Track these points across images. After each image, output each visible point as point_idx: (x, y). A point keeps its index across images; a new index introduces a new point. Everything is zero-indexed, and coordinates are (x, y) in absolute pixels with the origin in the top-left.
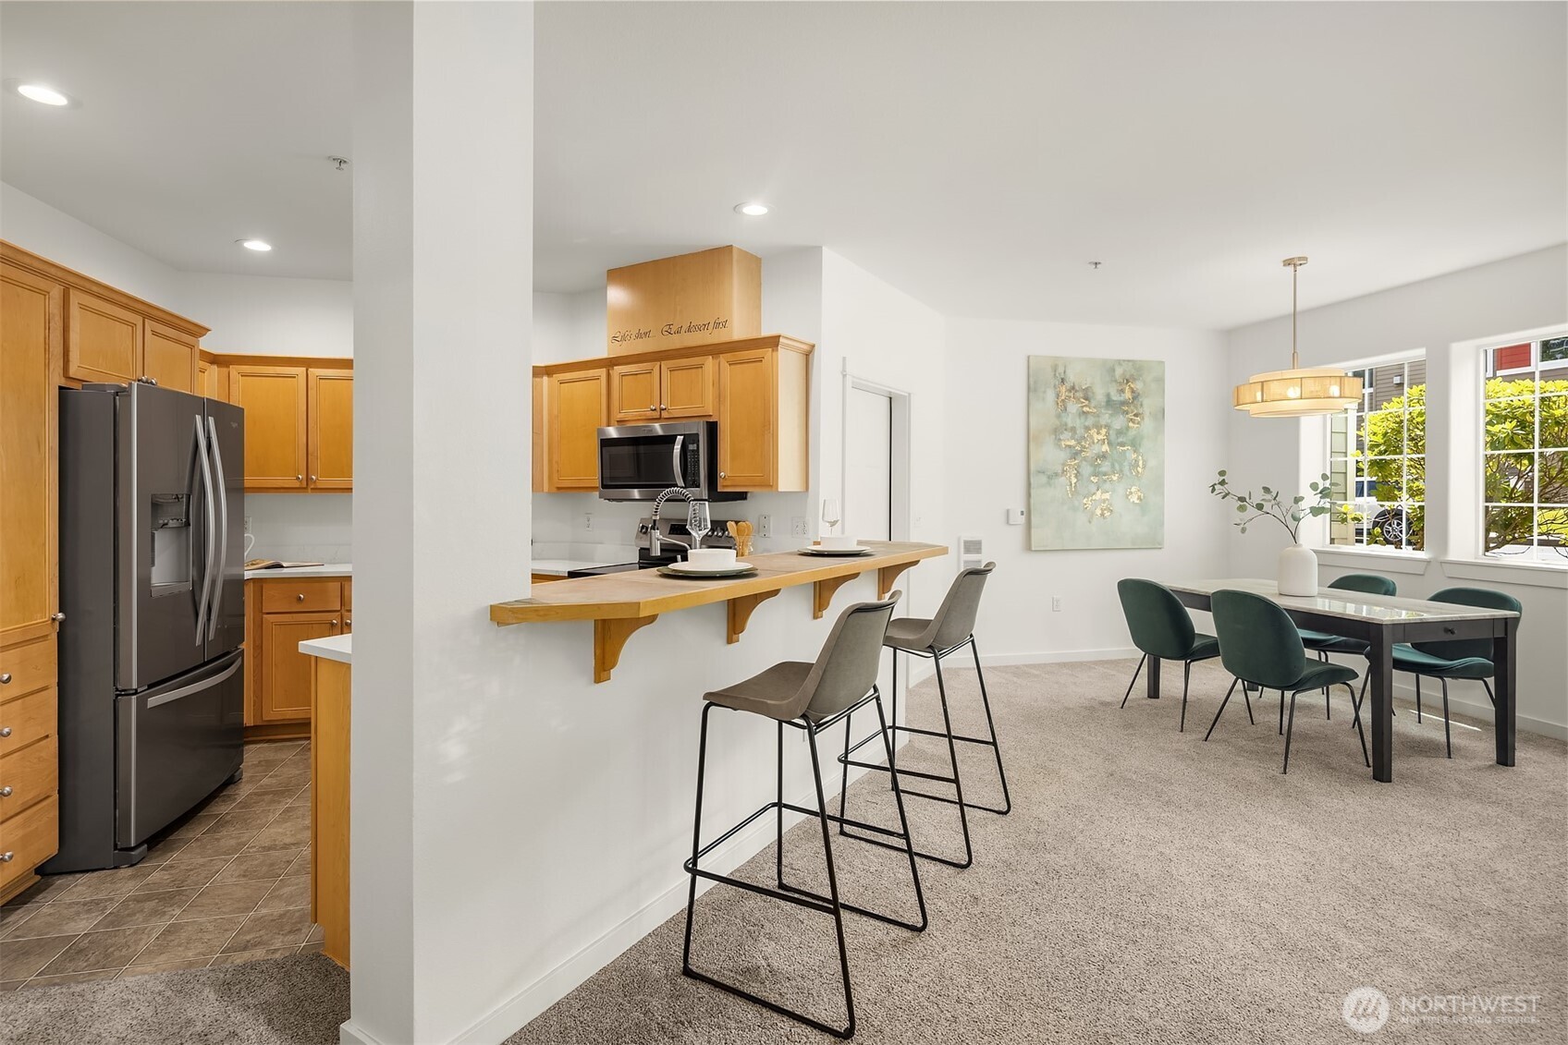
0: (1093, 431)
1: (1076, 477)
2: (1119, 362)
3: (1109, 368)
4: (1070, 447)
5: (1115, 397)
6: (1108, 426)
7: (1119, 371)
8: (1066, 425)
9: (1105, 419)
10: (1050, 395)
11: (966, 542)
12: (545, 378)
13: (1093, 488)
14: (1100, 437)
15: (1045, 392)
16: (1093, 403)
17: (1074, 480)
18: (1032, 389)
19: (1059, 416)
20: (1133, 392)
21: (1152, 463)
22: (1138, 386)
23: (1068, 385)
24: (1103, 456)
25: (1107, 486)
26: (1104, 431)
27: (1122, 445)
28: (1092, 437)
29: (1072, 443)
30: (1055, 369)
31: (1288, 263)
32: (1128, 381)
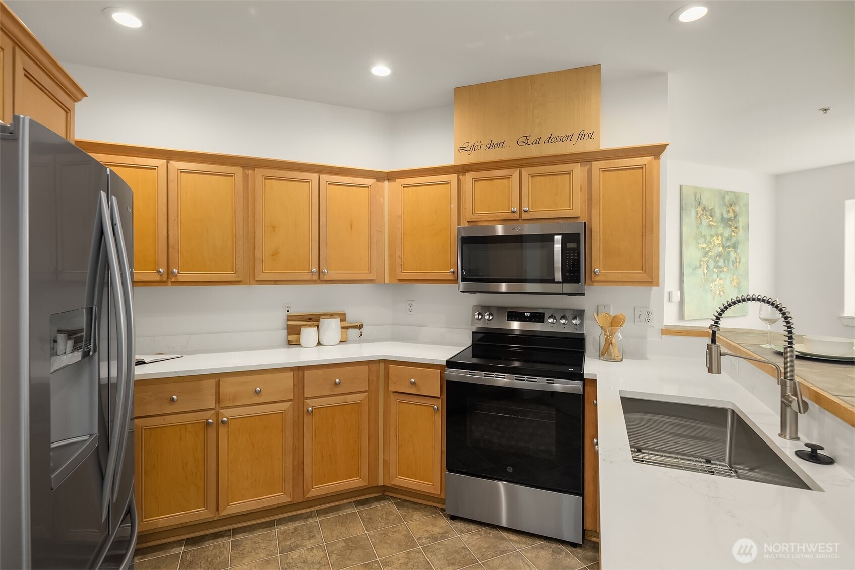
0: (715, 238)
1: (707, 269)
2: (727, 192)
3: (722, 195)
4: (703, 248)
5: (726, 216)
6: (722, 235)
7: (727, 198)
8: (701, 233)
9: (720, 230)
10: (693, 213)
12: (386, 183)
13: (715, 276)
14: (718, 242)
15: (690, 211)
16: (715, 219)
17: (706, 271)
18: (683, 208)
19: (698, 227)
20: (734, 212)
21: (742, 260)
22: (737, 208)
23: (702, 206)
24: (720, 255)
25: (722, 275)
26: (720, 238)
27: (729, 247)
28: (714, 242)
29: (704, 246)
30: (695, 195)
32: (732, 205)
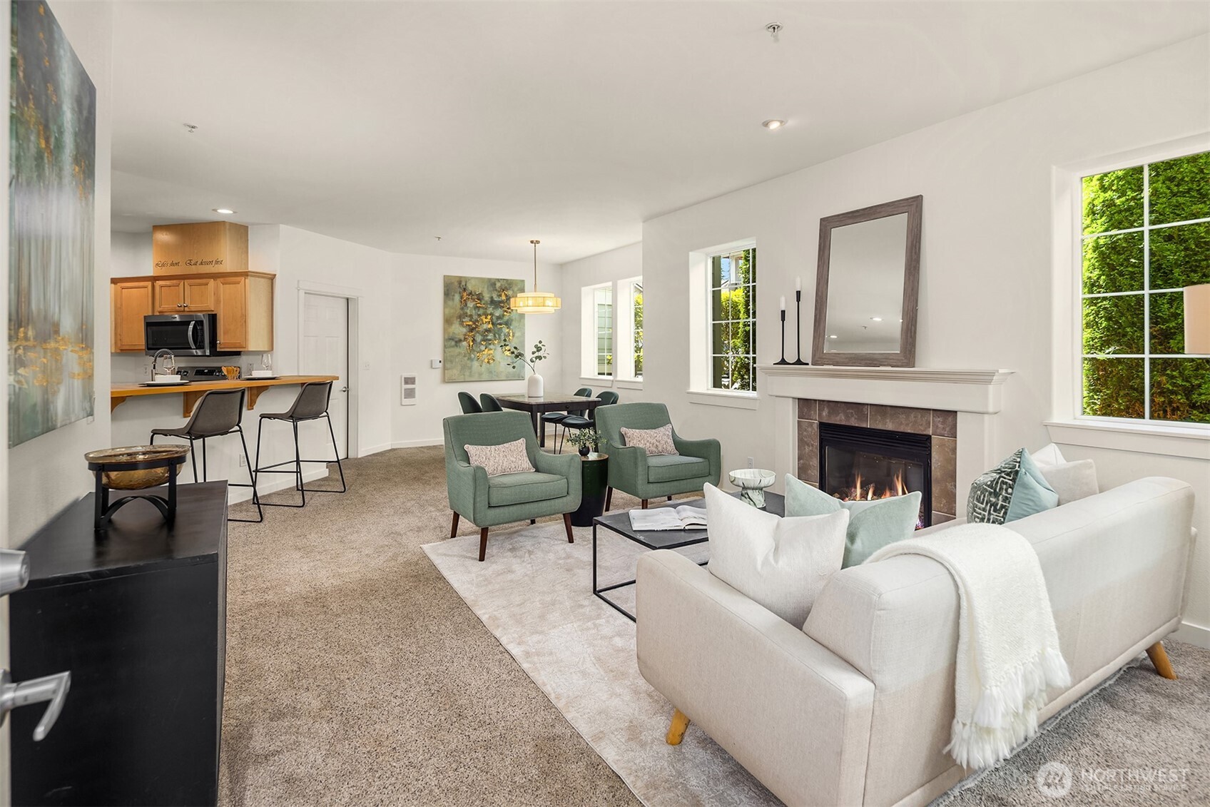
0: (483, 317)
1: (473, 341)
2: (498, 280)
3: (492, 283)
4: (469, 325)
5: (496, 299)
6: (491, 314)
7: (498, 285)
8: (467, 313)
9: (490, 310)
10: (457, 297)
11: (405, 378)
12: (113, 285)
13: (483, 348)
14: (487, 320)
15: (454, 295)
16: (483, 302)
17: (471, 344)
18: (447, 294)
19: (462, 309)
20: (506, 295)
21: (517, 334)
22: (510, 293)
23: (468, 292)
24: (488, 331)
25: (491, 347)
26: (489, 317)
27: (500, 324)
28: (482, 320)
29: (471, 323)
30: (460, 283)
31: (532, 242)
32: (503, 290)
